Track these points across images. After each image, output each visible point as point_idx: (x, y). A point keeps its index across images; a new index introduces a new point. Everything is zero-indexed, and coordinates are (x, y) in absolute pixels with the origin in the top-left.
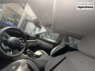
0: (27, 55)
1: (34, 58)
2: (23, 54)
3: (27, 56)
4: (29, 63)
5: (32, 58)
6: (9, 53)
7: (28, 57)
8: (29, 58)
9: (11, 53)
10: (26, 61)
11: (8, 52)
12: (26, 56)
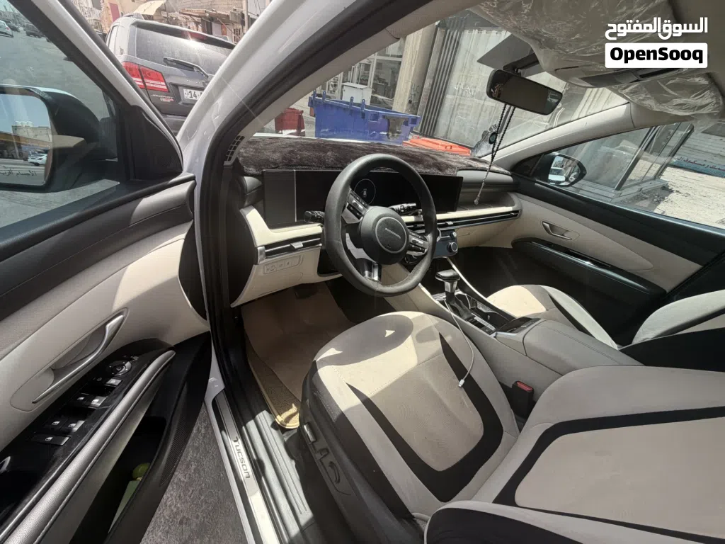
0: (443, 296)
1: (480, 326)
2: (424, 289)
3: (442, 303)
4: (448, 339)
5: (467, 320)
6: (370, 275)
7: (448, 310)
8: (453, 314)
9: (376, 278)
10: (436, 326)
11: (367, 272)
12: (437, 302)
